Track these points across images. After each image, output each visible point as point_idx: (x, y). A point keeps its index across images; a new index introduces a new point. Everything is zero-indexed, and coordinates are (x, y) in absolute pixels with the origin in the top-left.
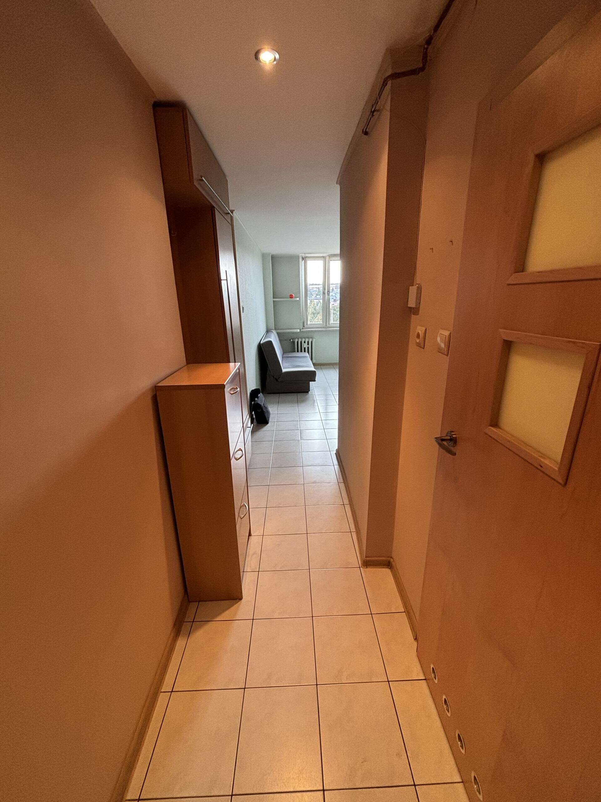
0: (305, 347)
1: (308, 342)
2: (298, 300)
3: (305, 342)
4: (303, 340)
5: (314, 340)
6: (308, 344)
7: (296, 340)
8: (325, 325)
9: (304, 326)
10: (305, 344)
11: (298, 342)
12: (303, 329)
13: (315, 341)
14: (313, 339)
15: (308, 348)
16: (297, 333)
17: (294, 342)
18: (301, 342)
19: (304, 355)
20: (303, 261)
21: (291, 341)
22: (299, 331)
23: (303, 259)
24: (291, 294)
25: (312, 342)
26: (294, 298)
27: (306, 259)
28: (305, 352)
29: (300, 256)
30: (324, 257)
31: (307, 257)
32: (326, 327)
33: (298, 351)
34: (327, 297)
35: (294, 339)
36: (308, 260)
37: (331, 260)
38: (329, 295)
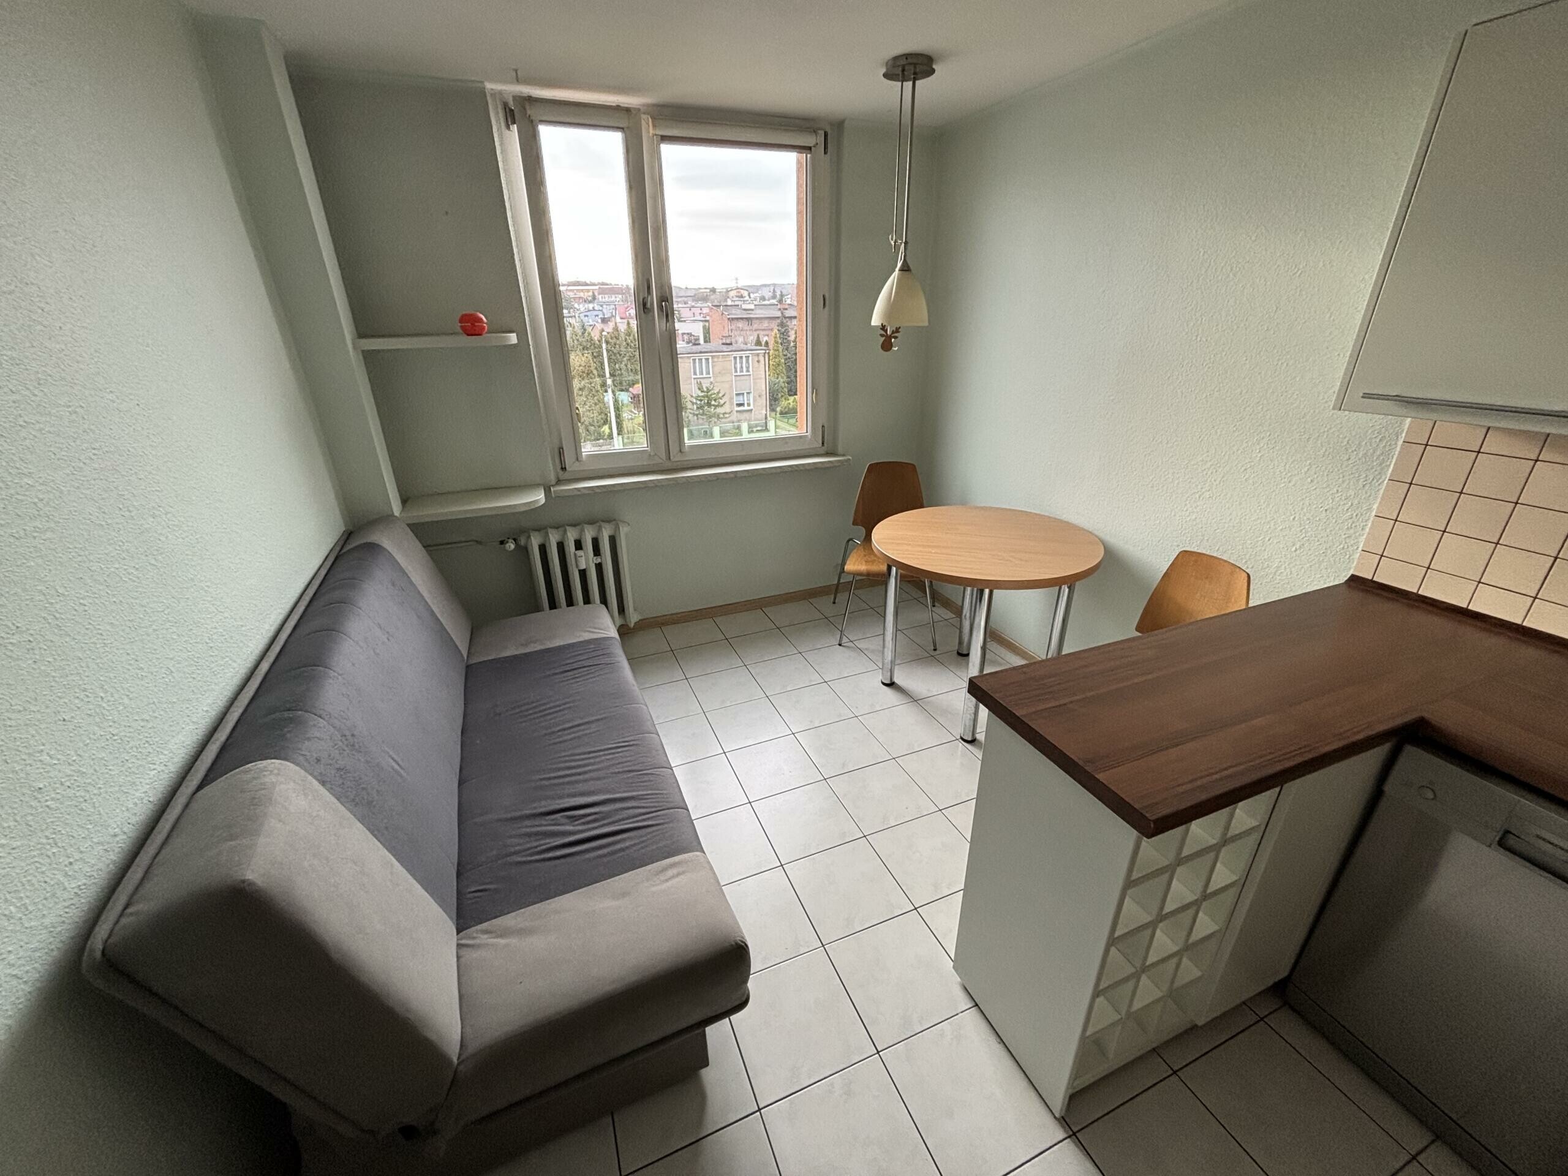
0: (583, 566)
1: (596, 543)
2: (511, 345)
3: (579, 545)
4: (571, 536)
5: (624, 530)
6: (597, 551)
7: (535, 542)
8: (663, 455)
9: (564, 469)
10: (580, 553)
11: (543, 549)
12: (559, 482)
13: (627, 535)
14: (617, 528)
15: (599, 567)
16: (533, 511)
17: (524, 551)
18: (561, 546)
19: (587, 636)
20: (515, 128)
21: (507, 545)
22: (539, 497)
23: (510, 117)
24: (471, 315)
25: (613, 540)
26: (489, 332)
27: (529, 112)
28: (587, 600)
29: (494, 94)
30: (628, 110)
31: (530, 99)
32: (668, 465)
33: (553, 605)
34: (659, 324)
35: (522, 542)
36: (542, 122)
37: (665, 139)
38: (668, 314)
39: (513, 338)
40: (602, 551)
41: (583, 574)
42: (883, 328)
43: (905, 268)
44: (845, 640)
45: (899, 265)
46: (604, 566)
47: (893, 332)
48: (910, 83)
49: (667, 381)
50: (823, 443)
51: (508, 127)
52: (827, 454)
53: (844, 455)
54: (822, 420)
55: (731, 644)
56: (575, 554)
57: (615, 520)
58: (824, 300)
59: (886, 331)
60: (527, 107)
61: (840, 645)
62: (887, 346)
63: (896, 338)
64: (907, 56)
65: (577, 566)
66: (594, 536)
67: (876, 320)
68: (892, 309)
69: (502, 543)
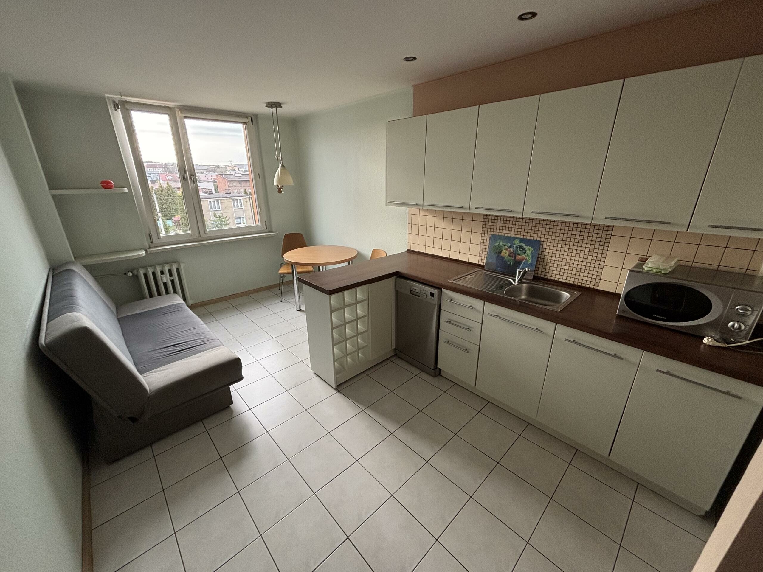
0: (165, 281)
1: (170, 271)
2: (126, 193)
3: (162, 273)
4: (158, 269)
5: (182, 266)
6: (171, 275)
7: (142, 272)
8: (197, 235)
9: (152, 242)
10: (162, 276)
11: (145, 275)
12: (150, 248)
13: (184, 267)
14: (179, 265)
15: (172, 281)
16: (140, 258)
17: (136, 277)
18: (154, 274)
19: (172, 304)
20: (119, 111)
21: (128, 274)
22: (143, 253)
23: (116, 106)
24: (107, 181)
25: (178, 270)
26: (115, 187)
27: (126, 107)
28: (167, 293)
29: (108, 98)
30: (170, 108)
31: (126, 102)
32: (200, 239)
33: (151, 296)
34: (191, 185)
35: (135, 272)
36: (132, 110)
37: (186, 117)
38: (194, 181)
39: (126, 190)
40: (173, 275)
41: (165, 284)
42: (277, 186)
43: (283, 166)
44: (283, 300)
45: (280, 166)
46: (175, 281)
47: (281, 187)
48: (275, 109)
49: (196, 205)
50: (266, 228)
51: (116, 110)
52: (269, 232)
53: (275, 232)
54: (265, 219)
55: (235, 308)
56: (161, 276)
57: (178, 262)
58: (259, 175)
59: (279, 187)
60: (125, 104)
61: (281, 302)
62: (280, 191)
63: (282, 189)
64: (272, 102)
65: (162, 281)
66: (170, 269)
67: (275, 183)
68: (279, 180)
69: (125, 274)
